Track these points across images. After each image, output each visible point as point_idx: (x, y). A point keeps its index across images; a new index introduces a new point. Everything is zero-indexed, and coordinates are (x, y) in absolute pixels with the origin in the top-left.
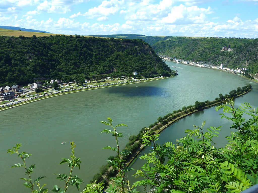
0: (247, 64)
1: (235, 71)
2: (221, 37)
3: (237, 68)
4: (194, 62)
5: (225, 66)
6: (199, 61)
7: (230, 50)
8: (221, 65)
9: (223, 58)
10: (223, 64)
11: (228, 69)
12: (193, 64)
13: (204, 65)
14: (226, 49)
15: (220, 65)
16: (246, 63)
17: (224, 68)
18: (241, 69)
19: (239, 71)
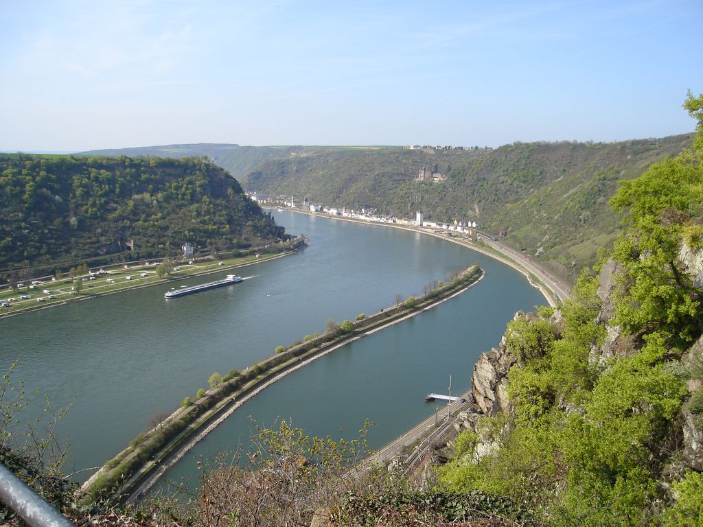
0: (477, 211)
1: (451, 228)
2: (418, 146)
3: (456, 222)
4: (352, 211)
5: (427, 218)
6: (367, 207)
7: (438, 178)
8: (419, 216)
9: (423, 198)
10: (421, 212)
11: (434, 225)
12: (350, 216)
13: (377, 217)
14: (428, 174)
15: (414, 217)
16: (474, 209)
17: (425, 224)
18: (465, 224)
19: (459, 229)
